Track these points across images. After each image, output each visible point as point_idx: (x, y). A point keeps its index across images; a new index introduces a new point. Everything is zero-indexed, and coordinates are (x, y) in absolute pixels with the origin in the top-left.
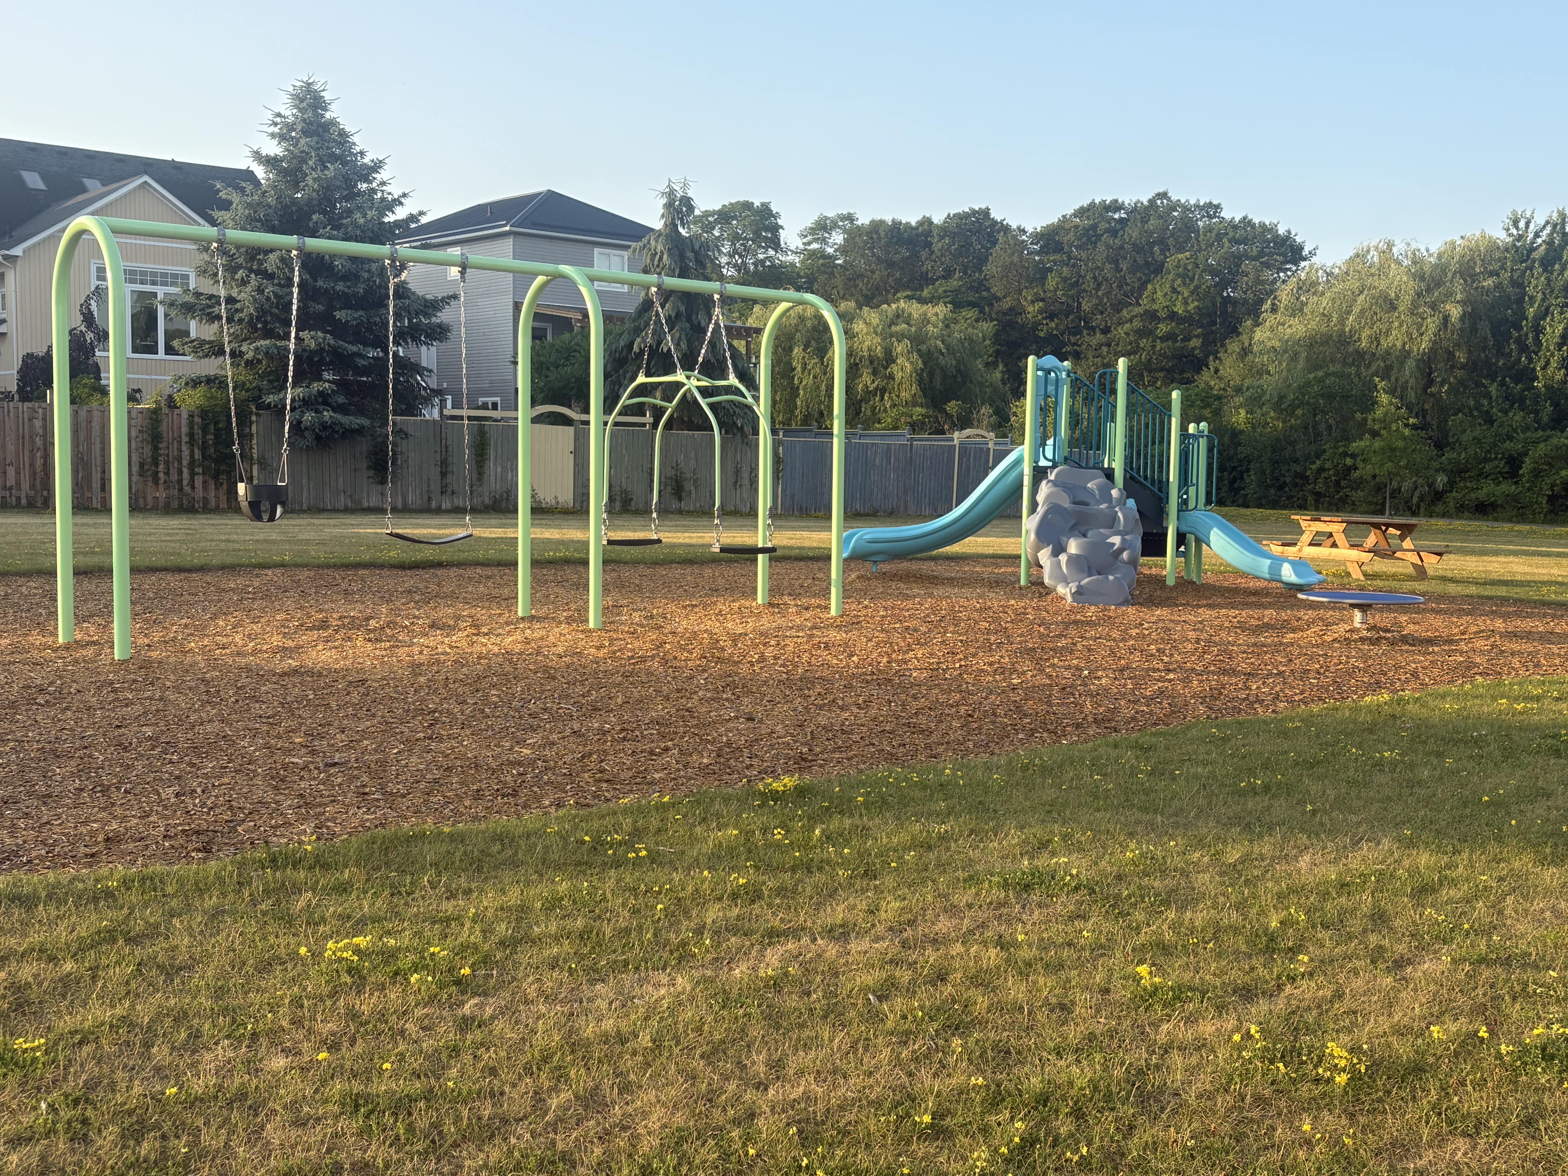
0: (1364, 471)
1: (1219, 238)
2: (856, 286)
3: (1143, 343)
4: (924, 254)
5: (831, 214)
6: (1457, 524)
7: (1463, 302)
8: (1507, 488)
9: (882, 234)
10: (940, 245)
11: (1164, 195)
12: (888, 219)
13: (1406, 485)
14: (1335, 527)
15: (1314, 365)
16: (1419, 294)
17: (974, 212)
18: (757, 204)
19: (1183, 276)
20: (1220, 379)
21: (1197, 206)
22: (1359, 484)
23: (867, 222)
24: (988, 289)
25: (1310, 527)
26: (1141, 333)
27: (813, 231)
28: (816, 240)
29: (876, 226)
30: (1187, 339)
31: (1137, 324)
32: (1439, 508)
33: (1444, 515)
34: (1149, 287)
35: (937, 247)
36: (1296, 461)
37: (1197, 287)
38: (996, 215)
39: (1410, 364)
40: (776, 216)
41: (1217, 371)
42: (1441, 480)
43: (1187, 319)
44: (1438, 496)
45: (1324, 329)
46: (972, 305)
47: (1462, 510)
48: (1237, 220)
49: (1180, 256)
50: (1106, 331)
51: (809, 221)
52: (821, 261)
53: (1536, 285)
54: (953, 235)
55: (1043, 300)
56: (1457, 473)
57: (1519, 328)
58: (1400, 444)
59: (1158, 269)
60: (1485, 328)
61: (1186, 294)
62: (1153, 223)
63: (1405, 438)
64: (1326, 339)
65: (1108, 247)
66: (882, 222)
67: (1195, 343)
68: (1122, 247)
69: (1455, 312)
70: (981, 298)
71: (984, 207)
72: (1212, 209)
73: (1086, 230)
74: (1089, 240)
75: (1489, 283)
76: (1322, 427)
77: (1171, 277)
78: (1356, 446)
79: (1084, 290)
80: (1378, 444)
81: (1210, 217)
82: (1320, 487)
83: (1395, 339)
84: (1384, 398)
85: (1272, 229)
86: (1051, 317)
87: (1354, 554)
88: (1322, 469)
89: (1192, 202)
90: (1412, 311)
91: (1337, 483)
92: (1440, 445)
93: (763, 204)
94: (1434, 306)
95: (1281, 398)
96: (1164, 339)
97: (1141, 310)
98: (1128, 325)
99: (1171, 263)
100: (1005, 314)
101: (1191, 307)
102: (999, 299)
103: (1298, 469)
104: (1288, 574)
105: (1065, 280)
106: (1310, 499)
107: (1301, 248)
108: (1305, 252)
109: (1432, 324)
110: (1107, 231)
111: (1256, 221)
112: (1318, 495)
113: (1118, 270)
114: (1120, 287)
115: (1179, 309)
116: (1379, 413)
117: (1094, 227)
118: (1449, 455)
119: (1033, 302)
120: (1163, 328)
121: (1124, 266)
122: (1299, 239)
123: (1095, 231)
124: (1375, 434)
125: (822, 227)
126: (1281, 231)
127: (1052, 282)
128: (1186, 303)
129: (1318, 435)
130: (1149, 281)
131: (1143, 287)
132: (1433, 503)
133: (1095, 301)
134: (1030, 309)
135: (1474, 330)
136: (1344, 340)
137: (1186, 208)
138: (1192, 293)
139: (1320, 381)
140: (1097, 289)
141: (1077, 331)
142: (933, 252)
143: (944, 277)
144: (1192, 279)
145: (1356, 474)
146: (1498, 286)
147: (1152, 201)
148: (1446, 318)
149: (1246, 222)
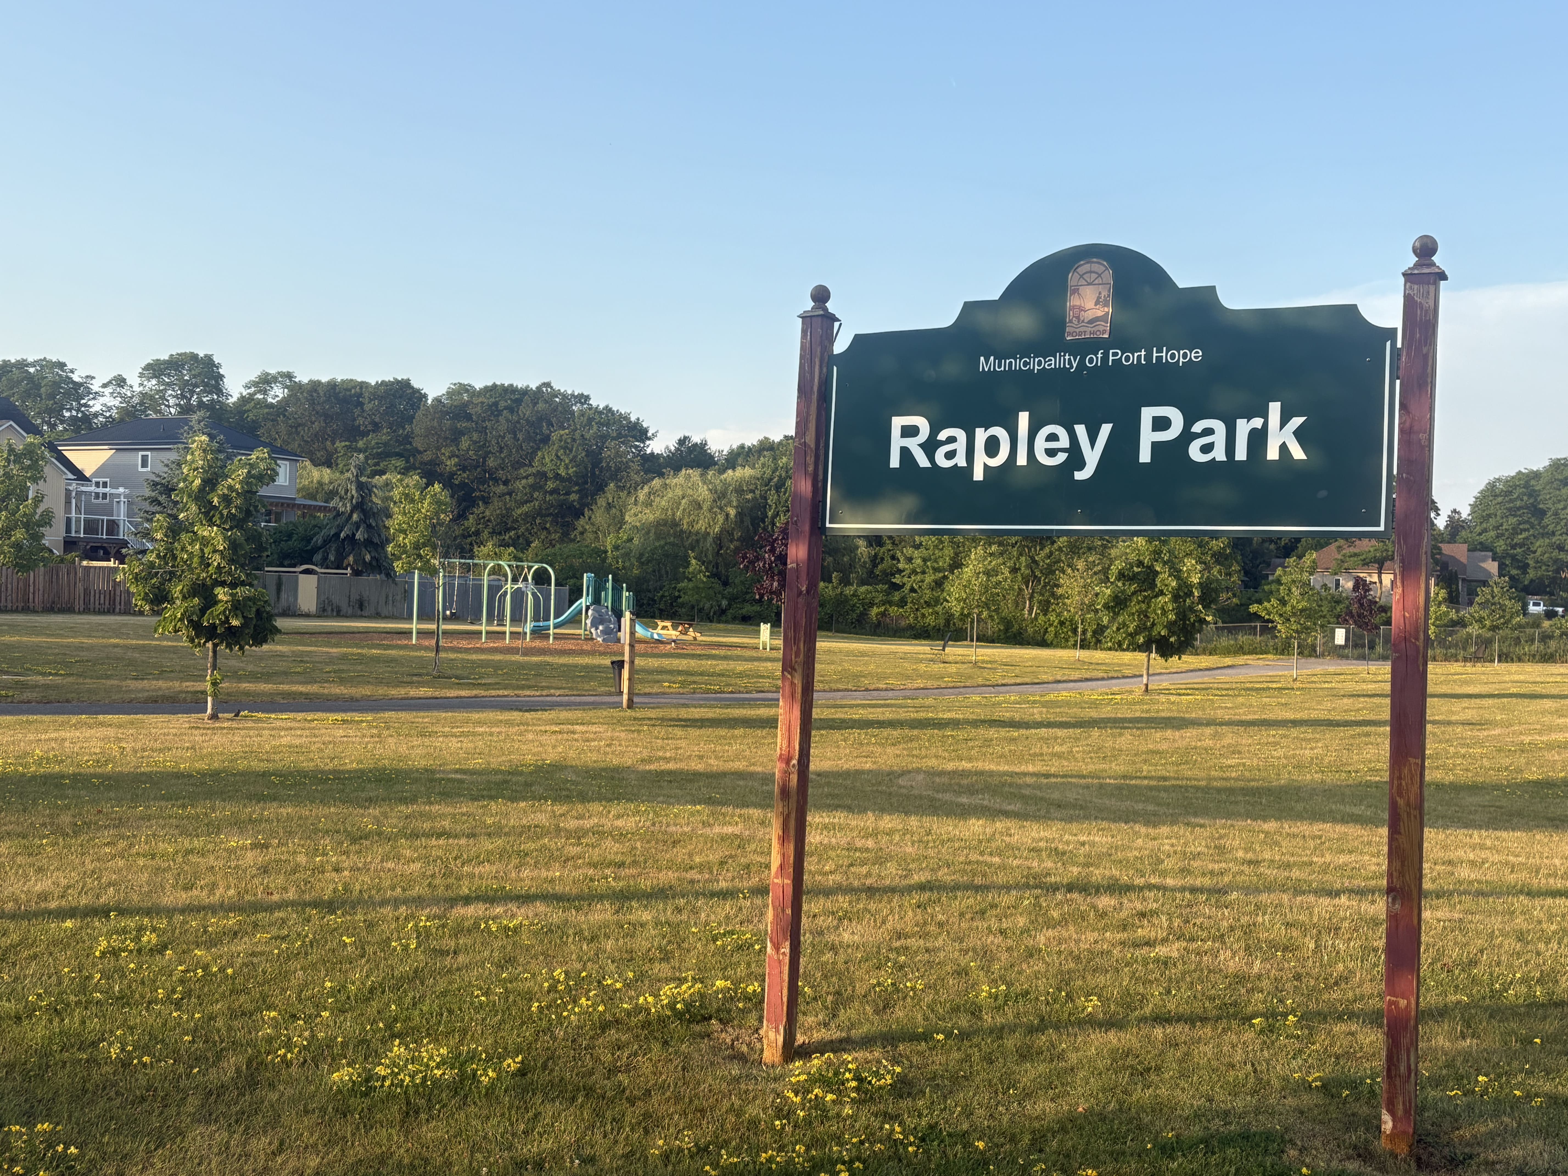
0: (684, 599)
1: (590, 420)
2: (298, 433)
3: (536, 495)
4: (357, 411)
5: (273, 371)
6: (730, 626)
7: (736, 507)
8: (757, 608)
9: (322, 394)
10: (371, 405)
11: (548, 385)
12: (324, 379)
13: (707, 606)
14: (668, 624)
15: (658, 537)
16: (714, 501)
17: (397, 382)
18: (201, 355)
19: (565, 448)
20: (593, 524)
21: (573, 395)
22: (682, 605)
23: (305, 380)
24: (410, 443)
25: (661, 624)
26: (534, 487)
27: (255, 384)
28: (260, 392)
29: (315, 385)
30: (568, 493)
31: (531, 480)
32: (724, 618)
33: (727, 622)
34: (540, 454)
35: (368, 407)
36: (649, 591)
37: (575, 457)
38: (415, 384)
39: (710, 540)
40: (218, 366)
41: (590, 518)
42: (724, 603)
43: (569, 479)
44: (723, 612)
45: (663, 516)
46: (399, 455)
47: (734, 619)
48: (601, 407)
49: (562, 432)
50: (506, 483)
51: (253, 376)
52: (266, 410)
53: (772, 498)
54: (381, 398)
55: (457, 456)
56: (733, 599)
57: (764, 522)
58: (702, 585)
59: (546, 440)
60: (747, 521)
61: (567, 461)
62: (541, 406)
63: (703, 582)
64: (665, 523)
65: (508, 420)
66: (319, 383)
67: (574, 497)
68: (518, 422)
69: (732, 512)
70: (405, 450)
71: (405, 378)
72: (583, 399)
73: (490, 406)
74: (492, 413)
75: (749, 496)
76: (663, 572)
77: (556, 447)
78: (681, 585)
79: (490, 452)
80: (691, 585)
81: (582, 404)
82: (662, 606)
83: (701, 525)
84: (693, 562)
85: (627, 418)
86: (464, 469)
87: (674, 633)
88: (663, 596)
89: (569, 392)
90: (710, 510)
91: (671, 604)
92: (726, 584)
93: (206, 356)
94: (721, 508)
95: (641, 555)
96: (552, 492)
97: (534, 470)
98: (524, 481)
99: (554, 437)
100: (426, 464)
101: (571, 471)
102: (420, 452)
103: (650, 595)
104: (656, 637)
105: (475, 442)
106: (657, 612)
107: (646, 431)
108: (649, 434)
109: (721, 518)
110: (506, 408)
111: (615, 409)
112: (661, 610)
113: (516, 439)
114: (517, 451)
115: (562, 472)
116: (691, 569)
117: (496, 404)
118: (729, 590)
119: (450, 458)
120: (550, 485)
121: (520, 436)
122: (645, 425)
123: (497, 407)
124: (690, 580)
125: (265, 381)
126: (633, 419)
127: (465, 443)
128: (567, 468)
129: (661, 576)
130: (539, 449)
131: (534, 453)
132: (720, 615)
133: (499, 461)
134: (448, 463)
135: (742, 521)
136: (675, 524)
137: (564, 396)
138: (571, 461)
139: (663, 547)
140: (501, 452)
141: (482, 481)
142: (363, 411)
143: (374, 431)
144: (571, 451)
145: (680, 600)
146: (755, 499)
147: (539, 388)
148: (727, 515)
149: (608, 409)
